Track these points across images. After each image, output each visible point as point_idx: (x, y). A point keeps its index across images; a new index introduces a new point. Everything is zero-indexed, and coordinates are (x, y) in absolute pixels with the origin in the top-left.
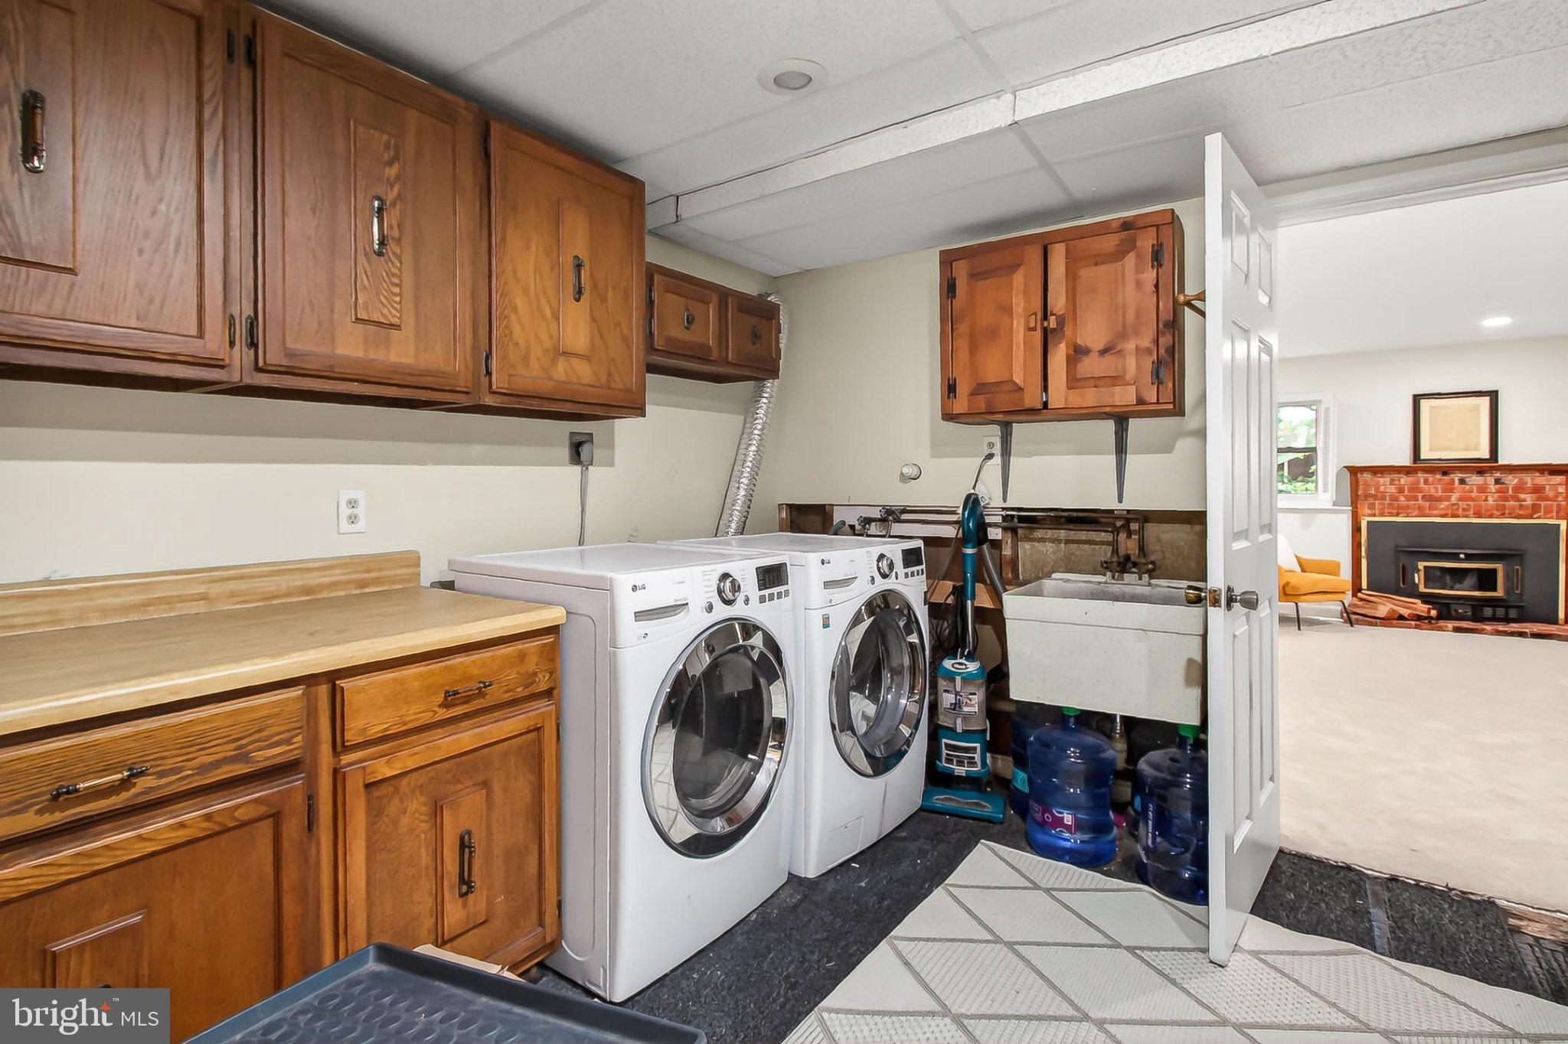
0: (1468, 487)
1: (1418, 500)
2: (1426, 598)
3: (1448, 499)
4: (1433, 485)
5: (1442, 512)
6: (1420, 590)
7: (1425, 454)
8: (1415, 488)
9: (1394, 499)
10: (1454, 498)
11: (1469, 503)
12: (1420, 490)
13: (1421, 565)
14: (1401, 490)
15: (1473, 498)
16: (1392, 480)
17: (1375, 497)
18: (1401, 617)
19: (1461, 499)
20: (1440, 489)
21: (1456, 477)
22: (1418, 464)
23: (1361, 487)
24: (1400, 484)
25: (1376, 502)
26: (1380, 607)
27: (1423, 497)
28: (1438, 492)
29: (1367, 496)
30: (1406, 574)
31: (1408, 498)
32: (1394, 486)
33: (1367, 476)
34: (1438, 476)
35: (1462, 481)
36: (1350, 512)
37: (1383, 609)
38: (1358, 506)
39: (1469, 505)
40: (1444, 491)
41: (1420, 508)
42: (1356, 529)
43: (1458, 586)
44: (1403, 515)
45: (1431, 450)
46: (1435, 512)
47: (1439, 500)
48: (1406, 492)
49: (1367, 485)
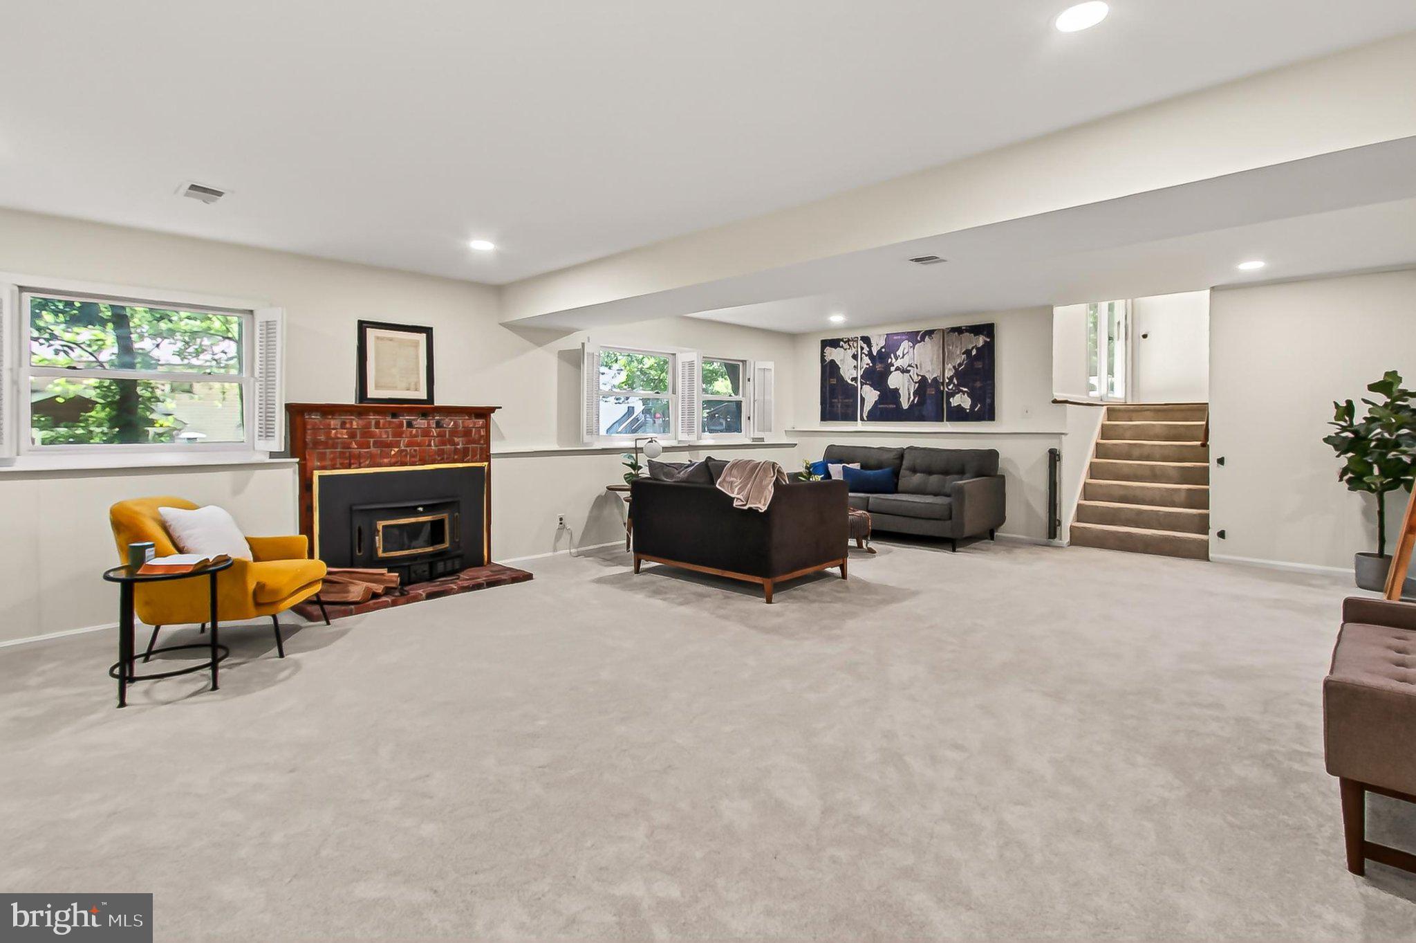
0: (414, 431)
1: (370, 448)
2: (390, 564)
3: (397, 444)
4: (382, 428)
5: (393, 460)
6: (380, 556)
7: (372, 393)
8: (366, 433)
9: (347, 446)
10: (404, 441)
11: (415, 448)
12: (372, 435)
13: (380, 525)
14: (352, 435)
15: (418, 443)
16: (343, 425)
17: (326, 445)
18: (375, 596)
19: (409, 445)
20: (390, 434)
21: (404, 419)
22: (365, 406)
23: (309, 432)
24: (351, 428)
25: (327, 450)
26: (352, 588)
27: (375, 443)
28: (388, 437)
29: (316, 444)
30: (363, 537)
31: (360, 446)
32: (345, 431)
33: (316, 417)
34: (389, 419)
35: (410, 425)
36: (297, 465)
37: (357, 590)
38: (307, 457)
39: (415, 450)
40: (395, 435)
41: (372, 456)
42: (305, 486)
43: (414, 543)
44: (355, 466)
45: (377, 387)
46: (386, 460)
47: (390, 445)
48: (358, 438)
49: (316, 429)
